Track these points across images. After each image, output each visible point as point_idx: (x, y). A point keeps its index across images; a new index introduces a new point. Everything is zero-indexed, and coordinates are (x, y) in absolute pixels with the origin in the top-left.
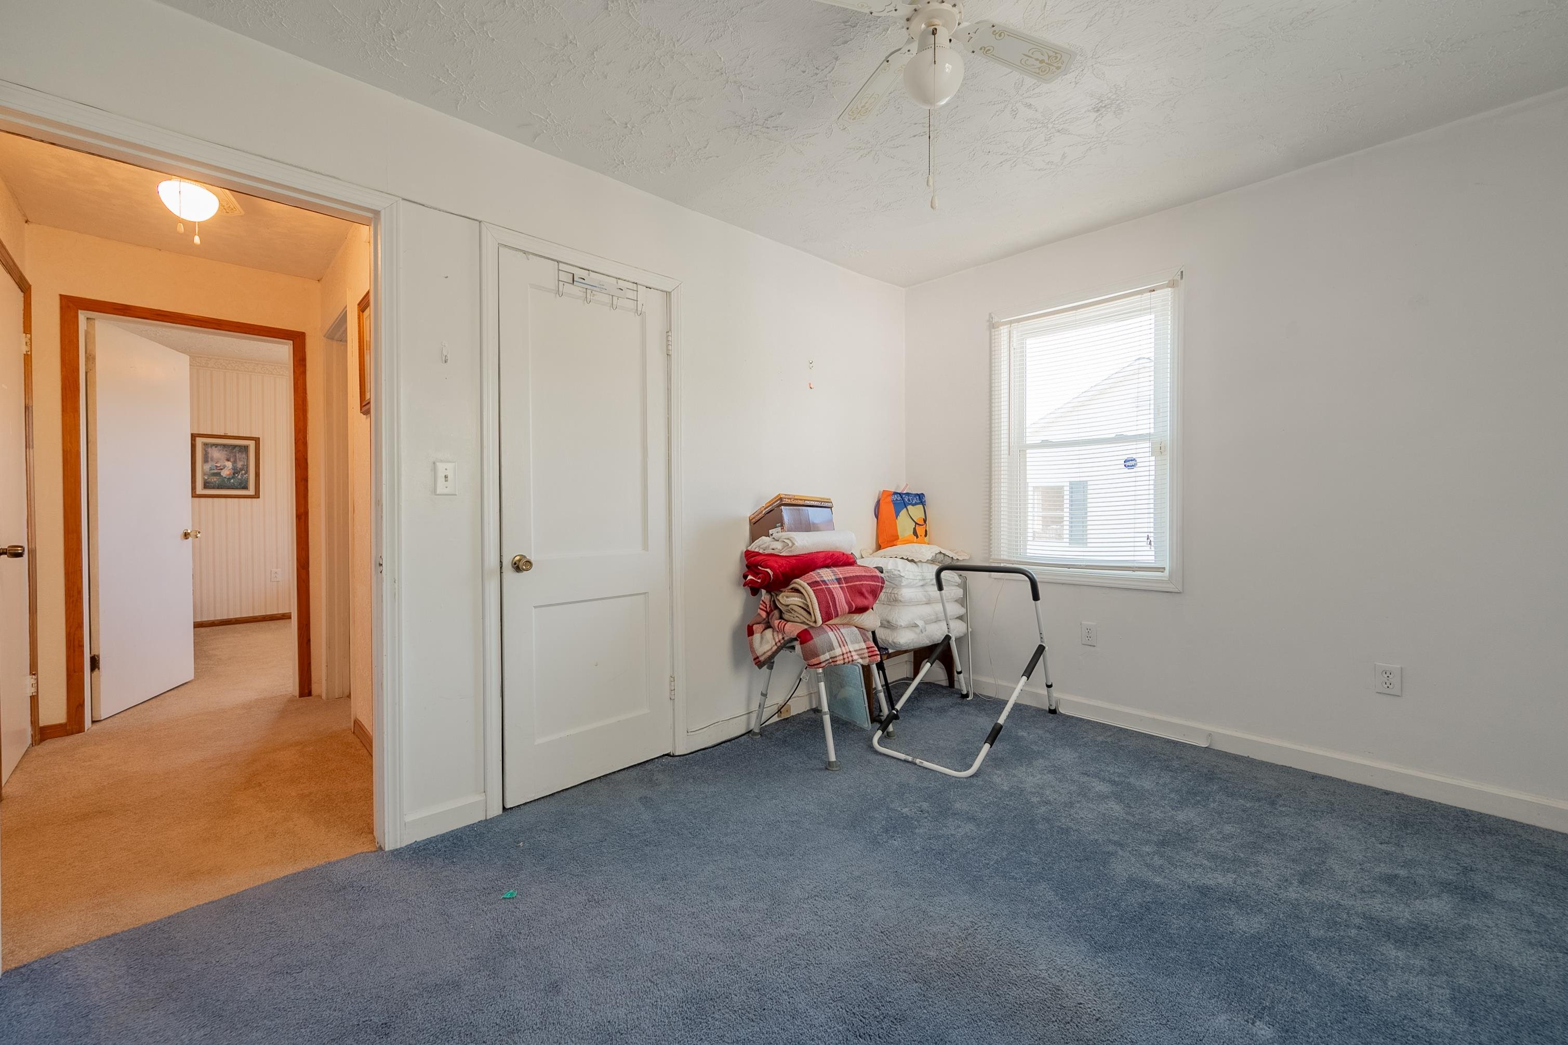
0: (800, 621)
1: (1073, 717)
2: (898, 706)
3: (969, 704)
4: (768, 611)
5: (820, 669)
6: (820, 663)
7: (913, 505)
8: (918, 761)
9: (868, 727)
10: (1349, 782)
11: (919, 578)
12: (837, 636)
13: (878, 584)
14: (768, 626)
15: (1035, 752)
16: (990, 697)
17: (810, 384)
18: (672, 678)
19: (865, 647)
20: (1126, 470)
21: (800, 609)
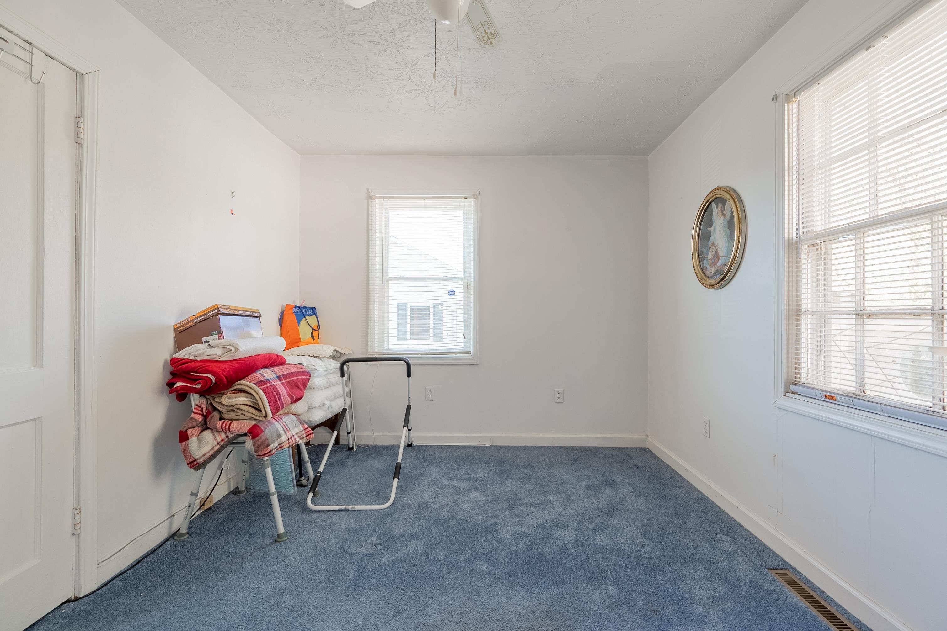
0: (246, 418)
1: (422, 446)
2: (321, 470)
3: (356, 453)
4: (205, 413)
5: (267, 457)
6: (270, 451)
7: (309, 316)
8: (350, 507)
9: (294, 493)
10: (547, 447)
11: (325, 369)
12: (282, 425)
13: (307, 377)
14: (205, 427)
15: (416, 474)
16: (367, 446)
17: (232, 211)
18: (77, 510)
19: (303, 429)
20: (450, 297)
21: (248, 407)
